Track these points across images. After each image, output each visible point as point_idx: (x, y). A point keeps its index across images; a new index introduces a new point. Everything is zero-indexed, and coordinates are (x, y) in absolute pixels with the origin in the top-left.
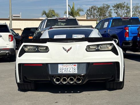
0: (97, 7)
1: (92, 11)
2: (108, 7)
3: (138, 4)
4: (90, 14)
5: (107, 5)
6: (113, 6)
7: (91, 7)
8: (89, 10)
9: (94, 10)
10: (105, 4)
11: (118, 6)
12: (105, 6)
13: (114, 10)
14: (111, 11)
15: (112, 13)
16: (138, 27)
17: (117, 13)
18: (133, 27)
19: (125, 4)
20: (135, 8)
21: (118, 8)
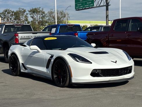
0: (11, 11)
1: (6, 14)
2: (24, 11)
3: (52, 10)
4: (3, 17)
5: (23, 9)
6: (29, 10)
7: (5, 10)
8: (3, 13)
9: (8, 13)
10: (21, 8)
11: (34, 11)
12: (21, 10)
13: (30, 14)
14: (27, 15)
15: (28, 17)
16: (87, 33)
17: (32, 17)
18: (81, 33)
19: (41, 9)
20: (50, 13)
21: (34, 12)
